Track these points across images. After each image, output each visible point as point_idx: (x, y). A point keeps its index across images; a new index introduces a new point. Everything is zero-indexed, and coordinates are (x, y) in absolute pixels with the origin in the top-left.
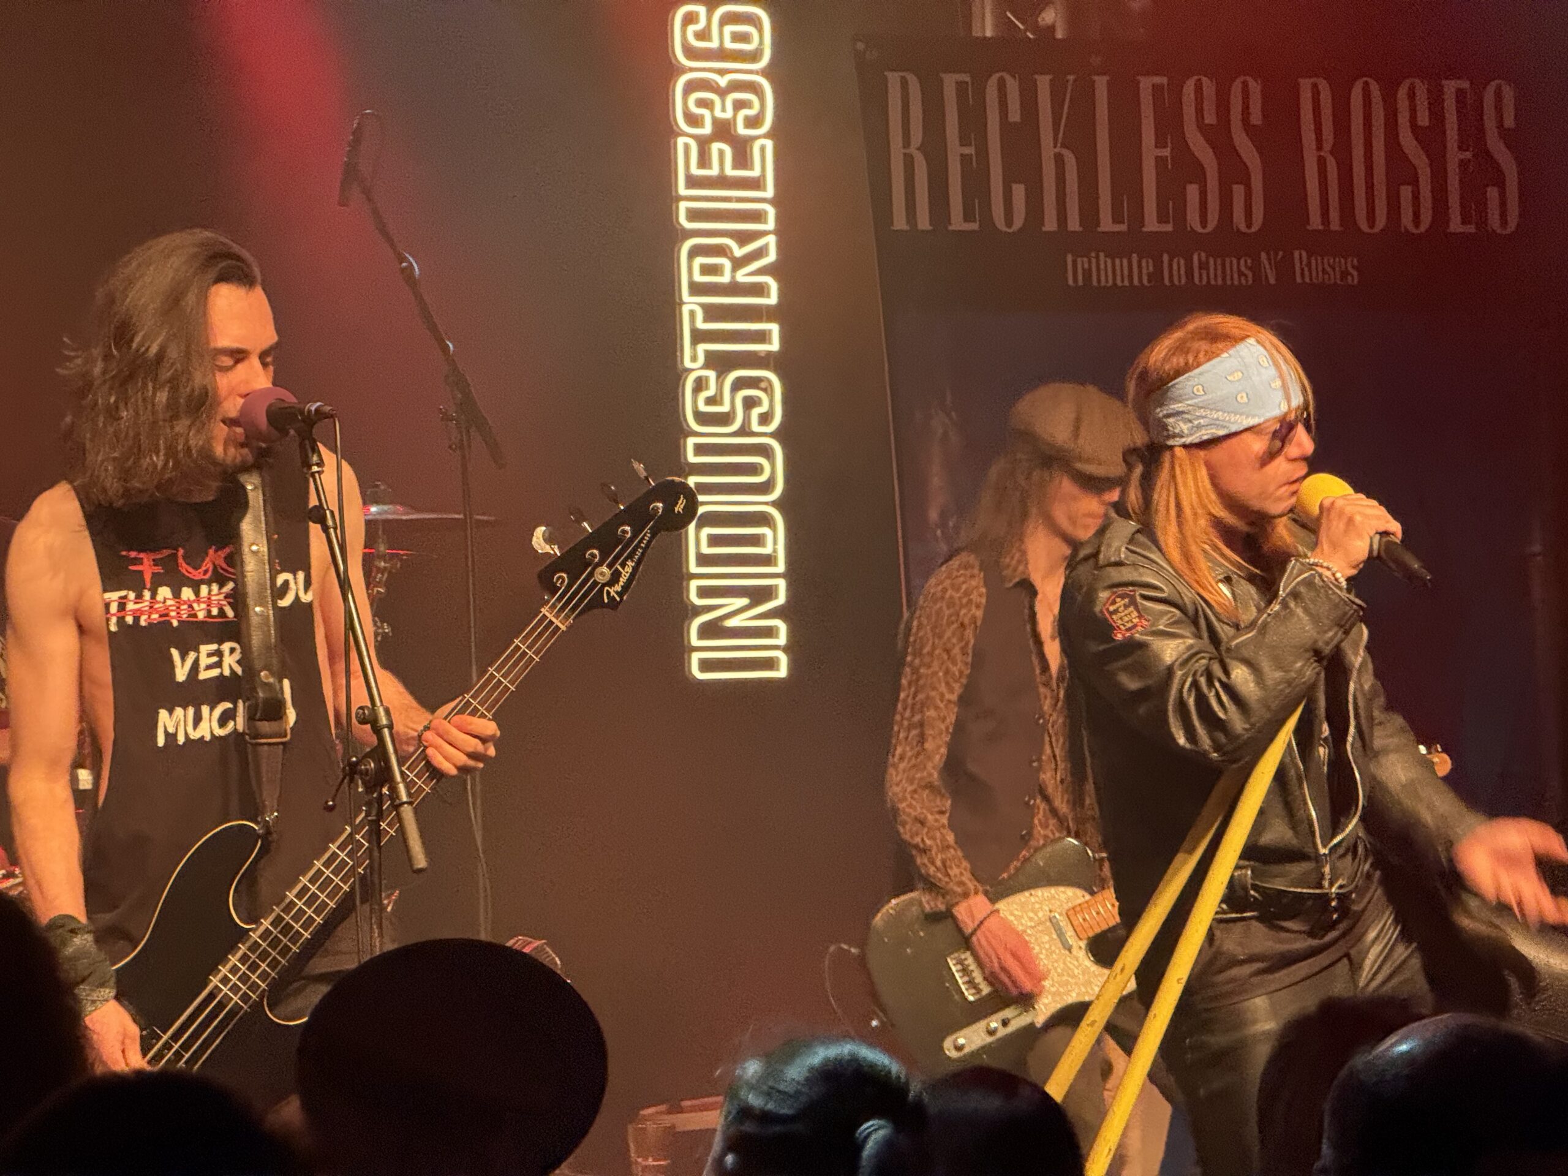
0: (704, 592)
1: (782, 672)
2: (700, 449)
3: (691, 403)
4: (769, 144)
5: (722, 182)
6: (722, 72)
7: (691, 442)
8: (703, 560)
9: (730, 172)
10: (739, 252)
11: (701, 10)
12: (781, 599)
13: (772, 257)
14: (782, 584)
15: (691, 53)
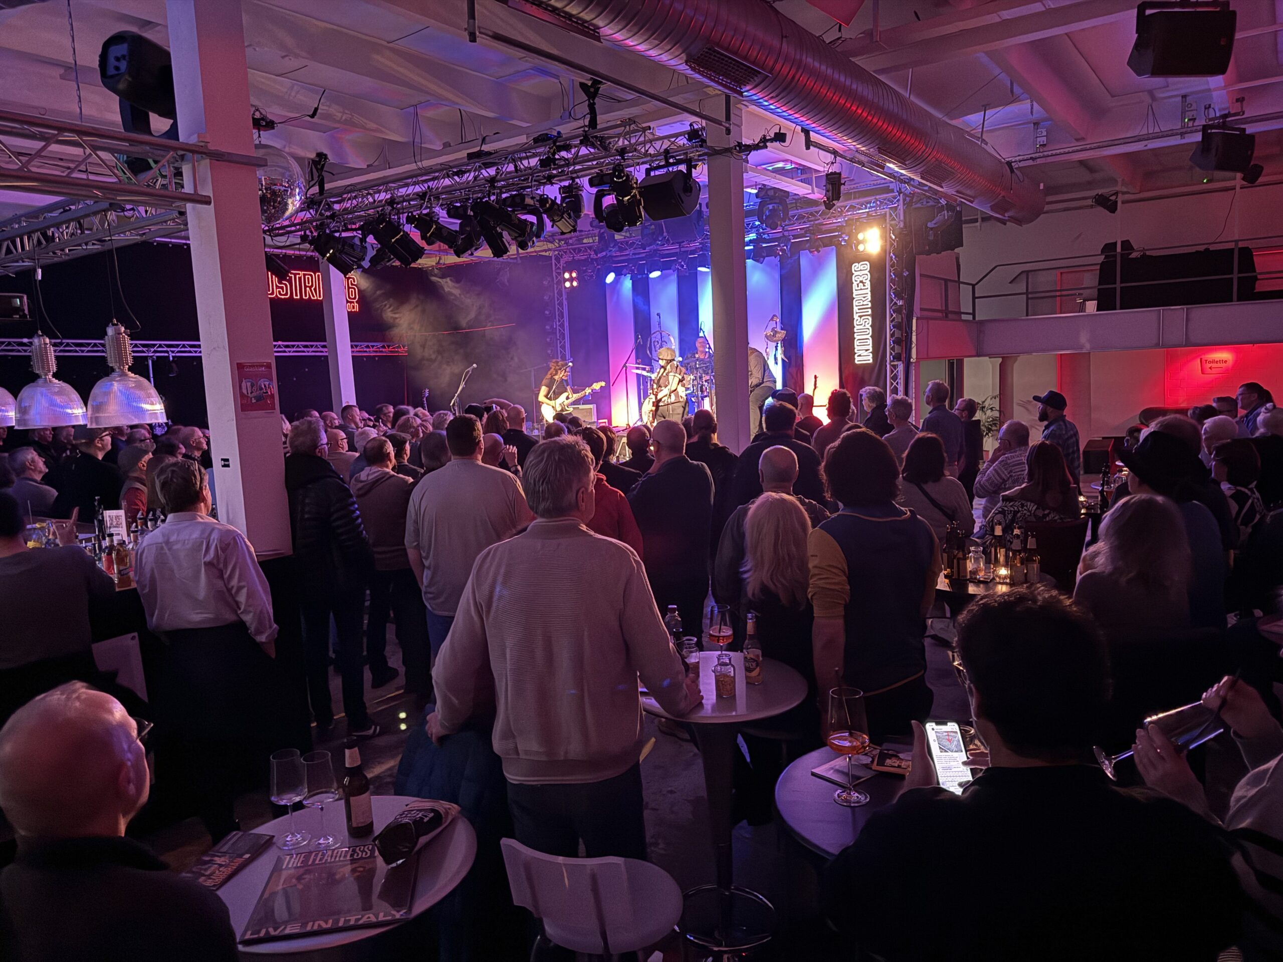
0: (857, 350)
1: (871, 361)
2: (857, 330)
3: (855, 323)
4: (869, 283)
5: (861, 289)
7: (855, 329)
8: (858, 346)
9: (863, 288)
10: (864, 299)
11: (857, 264)
12: (871, 350)
13: (870, 299)
14: (871, 348)
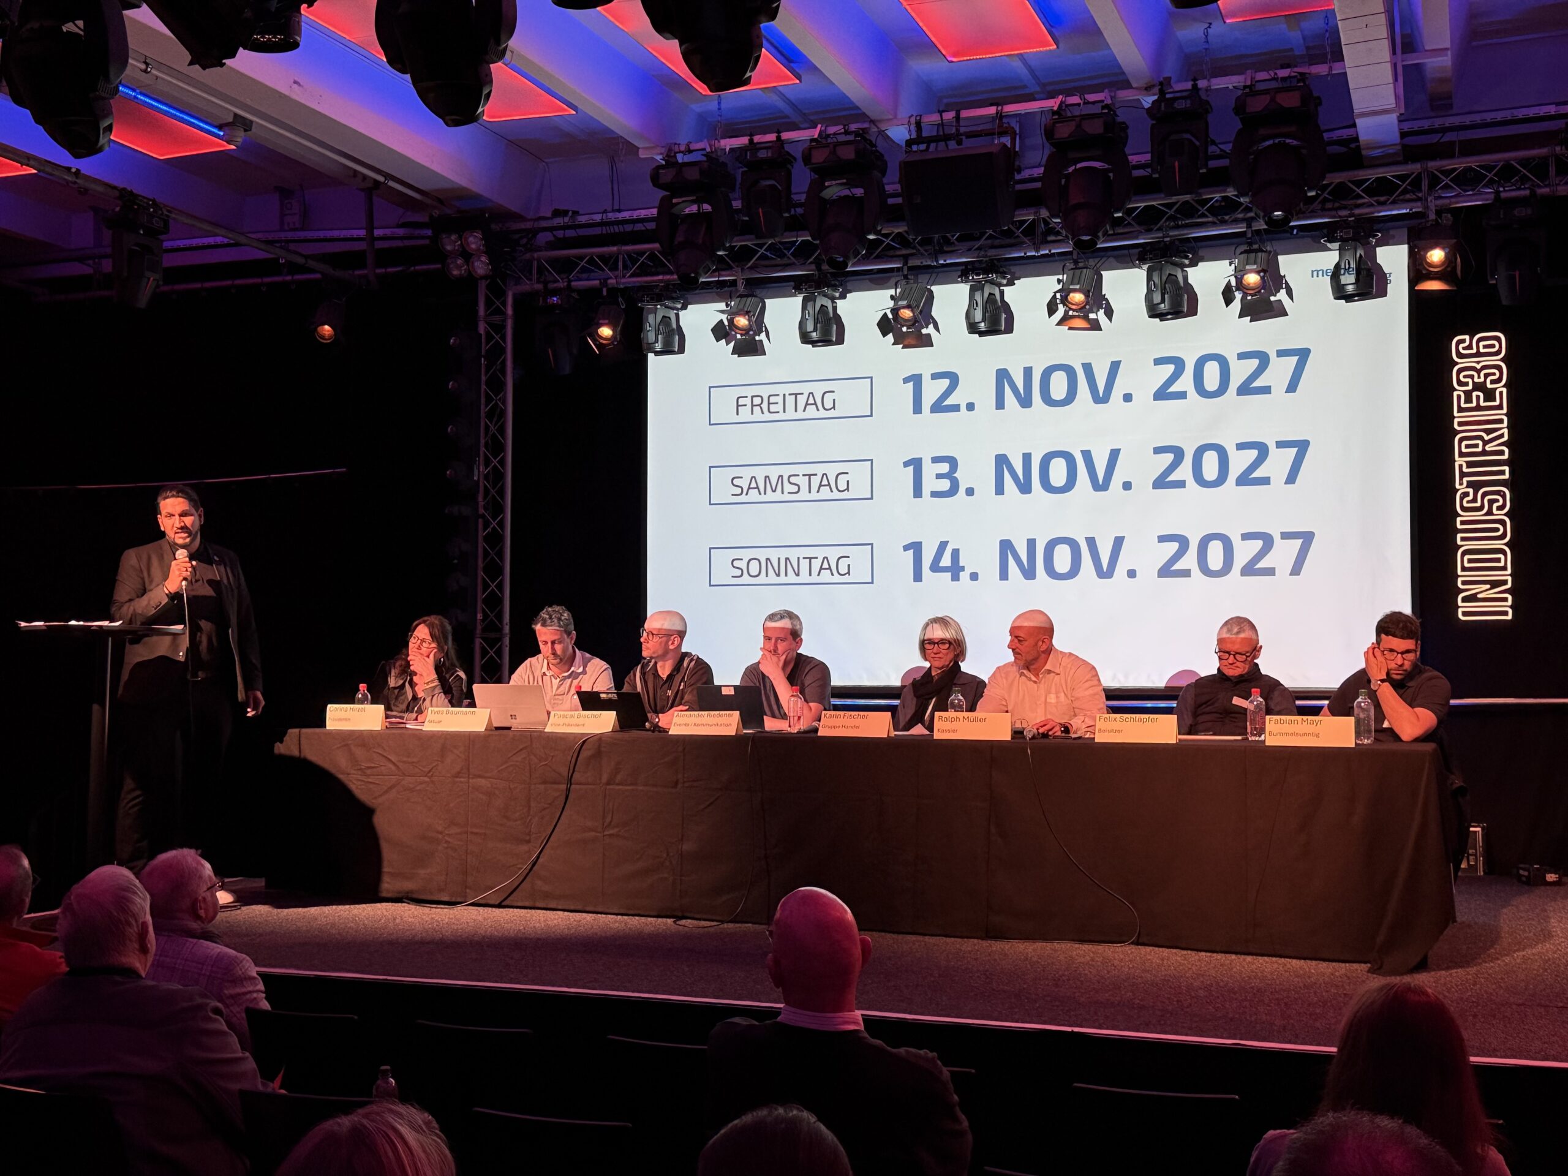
0: (1464, 583)
1: (1509, 617)
2: (1463, 523)
3: (1460, 503)
4: (1505, 391)
5: (1478, 408)
6: (1478, 362)
7: (1459, 519)
8: (1464, 569)
9: (1482, 404)
10: (1486, 438)
11: (1467, 337)
12: (1509, 585)
13: (1506, 438)
14: (1509, 579)
15: (1460, 355)
